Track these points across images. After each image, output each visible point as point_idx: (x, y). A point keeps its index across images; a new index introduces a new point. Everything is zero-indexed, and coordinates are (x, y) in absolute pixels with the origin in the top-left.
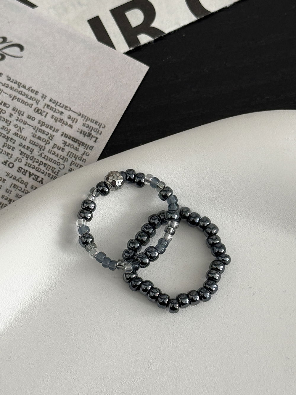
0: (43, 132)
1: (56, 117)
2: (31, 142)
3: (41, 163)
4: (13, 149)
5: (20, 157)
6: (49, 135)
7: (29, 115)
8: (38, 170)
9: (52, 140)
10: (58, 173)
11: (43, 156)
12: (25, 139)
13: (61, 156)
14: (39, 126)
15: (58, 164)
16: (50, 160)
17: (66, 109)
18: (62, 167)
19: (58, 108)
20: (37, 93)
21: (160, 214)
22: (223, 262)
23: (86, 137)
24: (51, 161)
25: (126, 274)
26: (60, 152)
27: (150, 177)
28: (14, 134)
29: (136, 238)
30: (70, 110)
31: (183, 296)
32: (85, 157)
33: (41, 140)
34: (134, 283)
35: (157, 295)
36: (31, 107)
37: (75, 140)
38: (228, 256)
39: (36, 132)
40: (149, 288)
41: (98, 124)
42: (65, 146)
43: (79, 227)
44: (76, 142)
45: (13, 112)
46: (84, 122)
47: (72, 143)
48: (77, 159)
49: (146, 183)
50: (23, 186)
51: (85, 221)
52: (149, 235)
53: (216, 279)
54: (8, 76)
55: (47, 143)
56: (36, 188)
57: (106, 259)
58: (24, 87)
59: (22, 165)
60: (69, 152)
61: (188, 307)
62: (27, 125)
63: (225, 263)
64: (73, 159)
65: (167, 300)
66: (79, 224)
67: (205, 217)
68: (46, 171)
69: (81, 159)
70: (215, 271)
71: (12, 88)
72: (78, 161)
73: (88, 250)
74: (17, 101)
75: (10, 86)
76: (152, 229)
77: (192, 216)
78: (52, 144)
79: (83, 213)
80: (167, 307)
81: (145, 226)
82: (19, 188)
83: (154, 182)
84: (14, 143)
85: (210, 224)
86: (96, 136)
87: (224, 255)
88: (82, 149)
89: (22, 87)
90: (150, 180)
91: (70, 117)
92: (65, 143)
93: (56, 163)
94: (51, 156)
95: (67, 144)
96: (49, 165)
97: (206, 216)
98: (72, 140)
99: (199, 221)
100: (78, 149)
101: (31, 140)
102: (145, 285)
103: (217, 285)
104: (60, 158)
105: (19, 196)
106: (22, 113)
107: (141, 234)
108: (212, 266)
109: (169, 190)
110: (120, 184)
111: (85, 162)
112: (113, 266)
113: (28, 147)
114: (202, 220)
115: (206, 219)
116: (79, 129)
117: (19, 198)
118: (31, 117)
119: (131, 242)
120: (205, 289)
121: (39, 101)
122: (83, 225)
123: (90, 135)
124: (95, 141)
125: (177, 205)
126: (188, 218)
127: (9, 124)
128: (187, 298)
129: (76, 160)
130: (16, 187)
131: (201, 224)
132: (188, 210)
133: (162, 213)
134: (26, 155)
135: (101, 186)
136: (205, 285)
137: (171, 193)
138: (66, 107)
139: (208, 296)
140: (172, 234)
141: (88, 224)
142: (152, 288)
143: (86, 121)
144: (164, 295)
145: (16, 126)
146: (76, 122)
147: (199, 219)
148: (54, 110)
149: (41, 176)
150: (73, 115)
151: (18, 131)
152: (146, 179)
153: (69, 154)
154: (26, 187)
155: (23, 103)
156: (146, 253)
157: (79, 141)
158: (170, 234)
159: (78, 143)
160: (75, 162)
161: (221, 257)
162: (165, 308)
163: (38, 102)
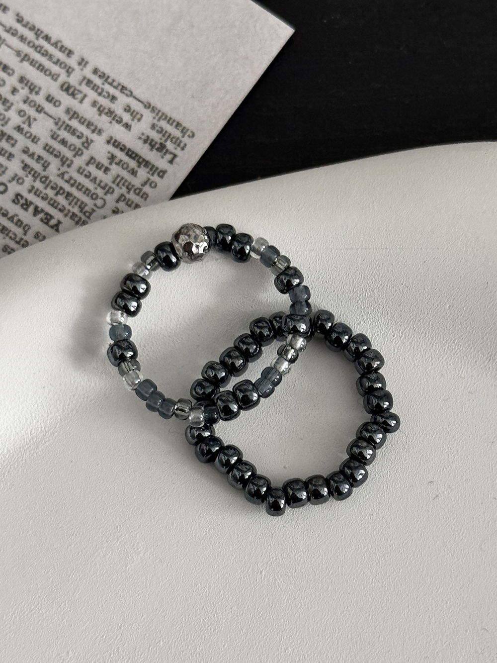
0: (73, 132)
1: (101, 106)
2: (47, 147)
3: (59, 191)
4: (10, 156)
5: (21, 173)
6: (84, 139)
7: (49, 96)
8: (54, 204)
9: (87, 148)
10: (91, 214)
11: (66, 177)
12: (35, 140)
13: (101, 182)
14: (65, 118)
15: (94, 197)
16: (80, 187)
17: (124, 93)
18: (99, 202)
19: (107, 87)
20: (70, 53)
21: (275, 318)
22: (383, 428)
23: (155, 151)
24: (80, 190)
25: (191, 428)
26: (99, 174)
27: (262, 245)
28: (15, 128)
29: (222, 359)
30: (131, 94)
31: (298, 484)
32: (147, 189)
33: (66, 146)
34: (205, 448)
35: (247, 477)
36: (56, 80)
37: (131, 154)
38: (395, 417)
39: (59, 129)
40: (233, 462)
41: (181, 129)
42: (111, 163)
43: (112, 325)
44: (134, 158)
45: (18, 86)
46: (155, 121)
47: (126, 159)
48: (132, 192)
49: (253, 254)
50: (19, 231)
51: (125, 315)
52: (248, 357)
53: (366, 459)
54: (18, 15)
55: (78, 153)
56: (44, 238)
57: (156, 394)
58: (47, 38)
59: (23, 190)
60: (118, 176)
61: (305, 508)
62: (42, 115)
63: (387, 429)
64: (124, 190)
65: (265, 489)
66: (111, 320)
67: (361, 335)
68: (68, 207)
69: (139, 192)
70: (365, 444)
71: (22, 39)
72: (132, 196)
73: (122, 373)
74: (31, 64)
75: (19, 34)
76: (255, 347)
77: (336, 330)
78: (85, 157)
79: (123, 298)
80: (263, 502)
81: (242, 339)
82: (11, 234)
83: (269, 254)
84: (13, 145)
85: (368, 349)
86: (174, 151)
87: (388, 414)
88: (143, 173)
89: (43, 38)
90: (262, 249)
91: (128, 109)
92: (112, 158)
93: (90, 195)
94: (81, 179)
95: (117, 160)
96: (75, 197)
97: (364, 333)
98: (127, 154)
99: (348, 341)
100: (137, 172)
101: (47, 145)
102: (225, 454)
103: (365, 470)
104: (99, 185)
105: (9, 250)
106: (37, 89)
107: (232, 354)
108: (361, 432)
109: (297, 273)
110: (201, 251)
111: (146, 199)
112: (168, 410)
113: (40, 158)
114: (355, 340)
115: (363, 339)
116: (143, 134)
117: (9, 253)
118: (53, 98)
119: (211, 366)
120: (342, 477)
121: (73, 70)
122: (120, 323)
123: (162, 148)
124: (171, 162)
125: (308, 305)
126: (327, 333)
127: (9, 108)
128: (304, 490)
129: (129, 192)
130: (6, 232)
131: (353, 346)
132: (330, 317)
133: (278, 317)
134: (32, 173)
135: (163, 251)
136: (344, 468)
137: (298, 281)
138: (123, 89)
139: (346, 490)
140: (292, 361)
141: (130, 321)
142: (239, 461)
143: (159, 120)
144: (261, 478)
145: (22, 113)
146: (139, 120)
147: (349, 337)
148: (99, 90)
149: (57, 215)
150: (136, 106)
151: (24, 123)
152: (254, 247)
153: (118, 180)
154: (25, 234)
155: (41, 71)
156: (234, 394)
157: (140, 157)
158: (287, 361)
159: (138, 162)
160: (128, 196)
161: (382, 417)
162: (258, 504)
163: (69, 71)
